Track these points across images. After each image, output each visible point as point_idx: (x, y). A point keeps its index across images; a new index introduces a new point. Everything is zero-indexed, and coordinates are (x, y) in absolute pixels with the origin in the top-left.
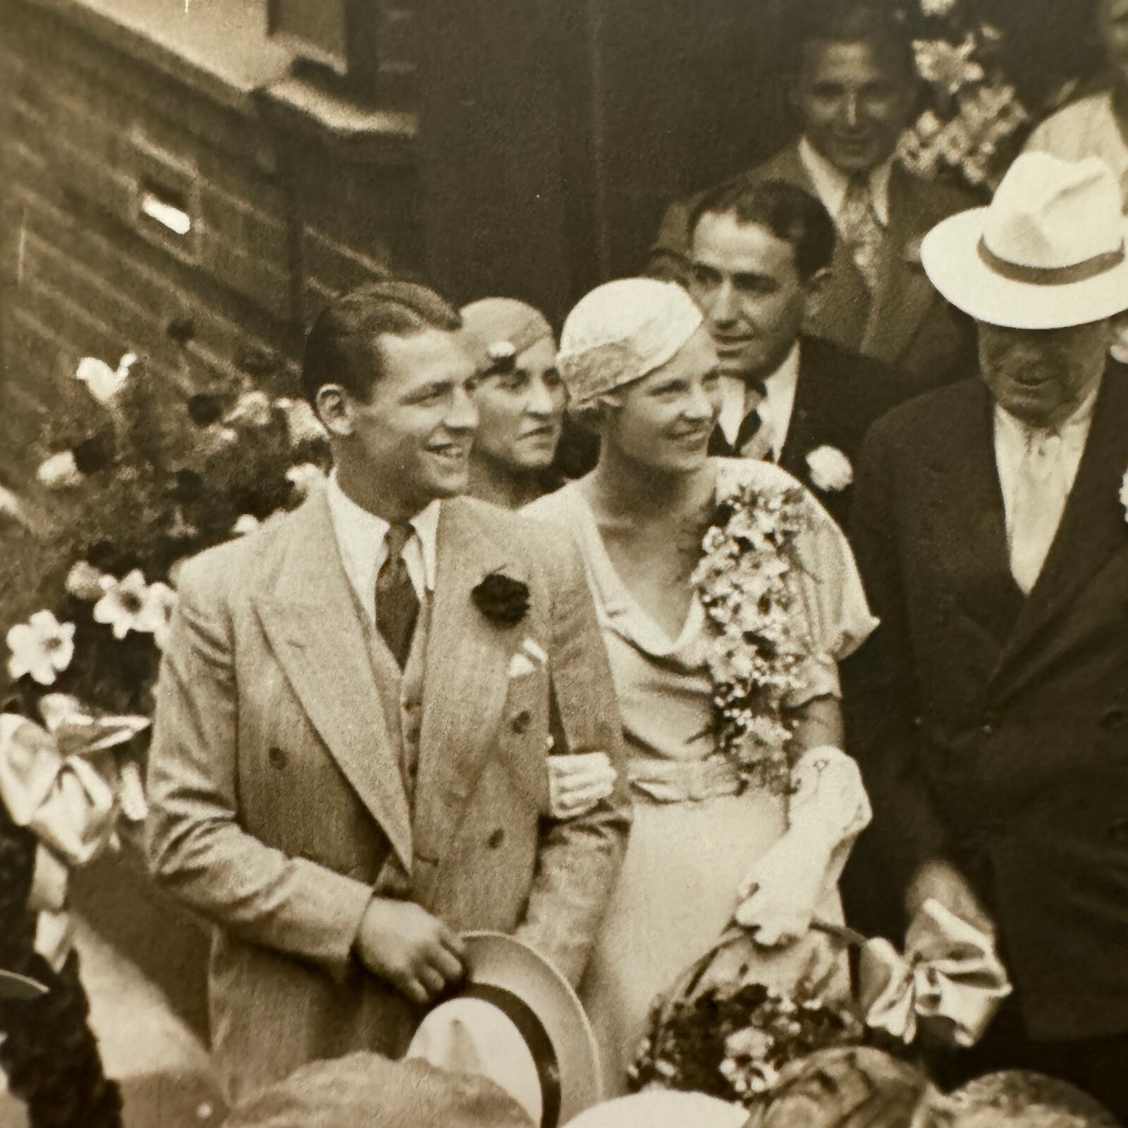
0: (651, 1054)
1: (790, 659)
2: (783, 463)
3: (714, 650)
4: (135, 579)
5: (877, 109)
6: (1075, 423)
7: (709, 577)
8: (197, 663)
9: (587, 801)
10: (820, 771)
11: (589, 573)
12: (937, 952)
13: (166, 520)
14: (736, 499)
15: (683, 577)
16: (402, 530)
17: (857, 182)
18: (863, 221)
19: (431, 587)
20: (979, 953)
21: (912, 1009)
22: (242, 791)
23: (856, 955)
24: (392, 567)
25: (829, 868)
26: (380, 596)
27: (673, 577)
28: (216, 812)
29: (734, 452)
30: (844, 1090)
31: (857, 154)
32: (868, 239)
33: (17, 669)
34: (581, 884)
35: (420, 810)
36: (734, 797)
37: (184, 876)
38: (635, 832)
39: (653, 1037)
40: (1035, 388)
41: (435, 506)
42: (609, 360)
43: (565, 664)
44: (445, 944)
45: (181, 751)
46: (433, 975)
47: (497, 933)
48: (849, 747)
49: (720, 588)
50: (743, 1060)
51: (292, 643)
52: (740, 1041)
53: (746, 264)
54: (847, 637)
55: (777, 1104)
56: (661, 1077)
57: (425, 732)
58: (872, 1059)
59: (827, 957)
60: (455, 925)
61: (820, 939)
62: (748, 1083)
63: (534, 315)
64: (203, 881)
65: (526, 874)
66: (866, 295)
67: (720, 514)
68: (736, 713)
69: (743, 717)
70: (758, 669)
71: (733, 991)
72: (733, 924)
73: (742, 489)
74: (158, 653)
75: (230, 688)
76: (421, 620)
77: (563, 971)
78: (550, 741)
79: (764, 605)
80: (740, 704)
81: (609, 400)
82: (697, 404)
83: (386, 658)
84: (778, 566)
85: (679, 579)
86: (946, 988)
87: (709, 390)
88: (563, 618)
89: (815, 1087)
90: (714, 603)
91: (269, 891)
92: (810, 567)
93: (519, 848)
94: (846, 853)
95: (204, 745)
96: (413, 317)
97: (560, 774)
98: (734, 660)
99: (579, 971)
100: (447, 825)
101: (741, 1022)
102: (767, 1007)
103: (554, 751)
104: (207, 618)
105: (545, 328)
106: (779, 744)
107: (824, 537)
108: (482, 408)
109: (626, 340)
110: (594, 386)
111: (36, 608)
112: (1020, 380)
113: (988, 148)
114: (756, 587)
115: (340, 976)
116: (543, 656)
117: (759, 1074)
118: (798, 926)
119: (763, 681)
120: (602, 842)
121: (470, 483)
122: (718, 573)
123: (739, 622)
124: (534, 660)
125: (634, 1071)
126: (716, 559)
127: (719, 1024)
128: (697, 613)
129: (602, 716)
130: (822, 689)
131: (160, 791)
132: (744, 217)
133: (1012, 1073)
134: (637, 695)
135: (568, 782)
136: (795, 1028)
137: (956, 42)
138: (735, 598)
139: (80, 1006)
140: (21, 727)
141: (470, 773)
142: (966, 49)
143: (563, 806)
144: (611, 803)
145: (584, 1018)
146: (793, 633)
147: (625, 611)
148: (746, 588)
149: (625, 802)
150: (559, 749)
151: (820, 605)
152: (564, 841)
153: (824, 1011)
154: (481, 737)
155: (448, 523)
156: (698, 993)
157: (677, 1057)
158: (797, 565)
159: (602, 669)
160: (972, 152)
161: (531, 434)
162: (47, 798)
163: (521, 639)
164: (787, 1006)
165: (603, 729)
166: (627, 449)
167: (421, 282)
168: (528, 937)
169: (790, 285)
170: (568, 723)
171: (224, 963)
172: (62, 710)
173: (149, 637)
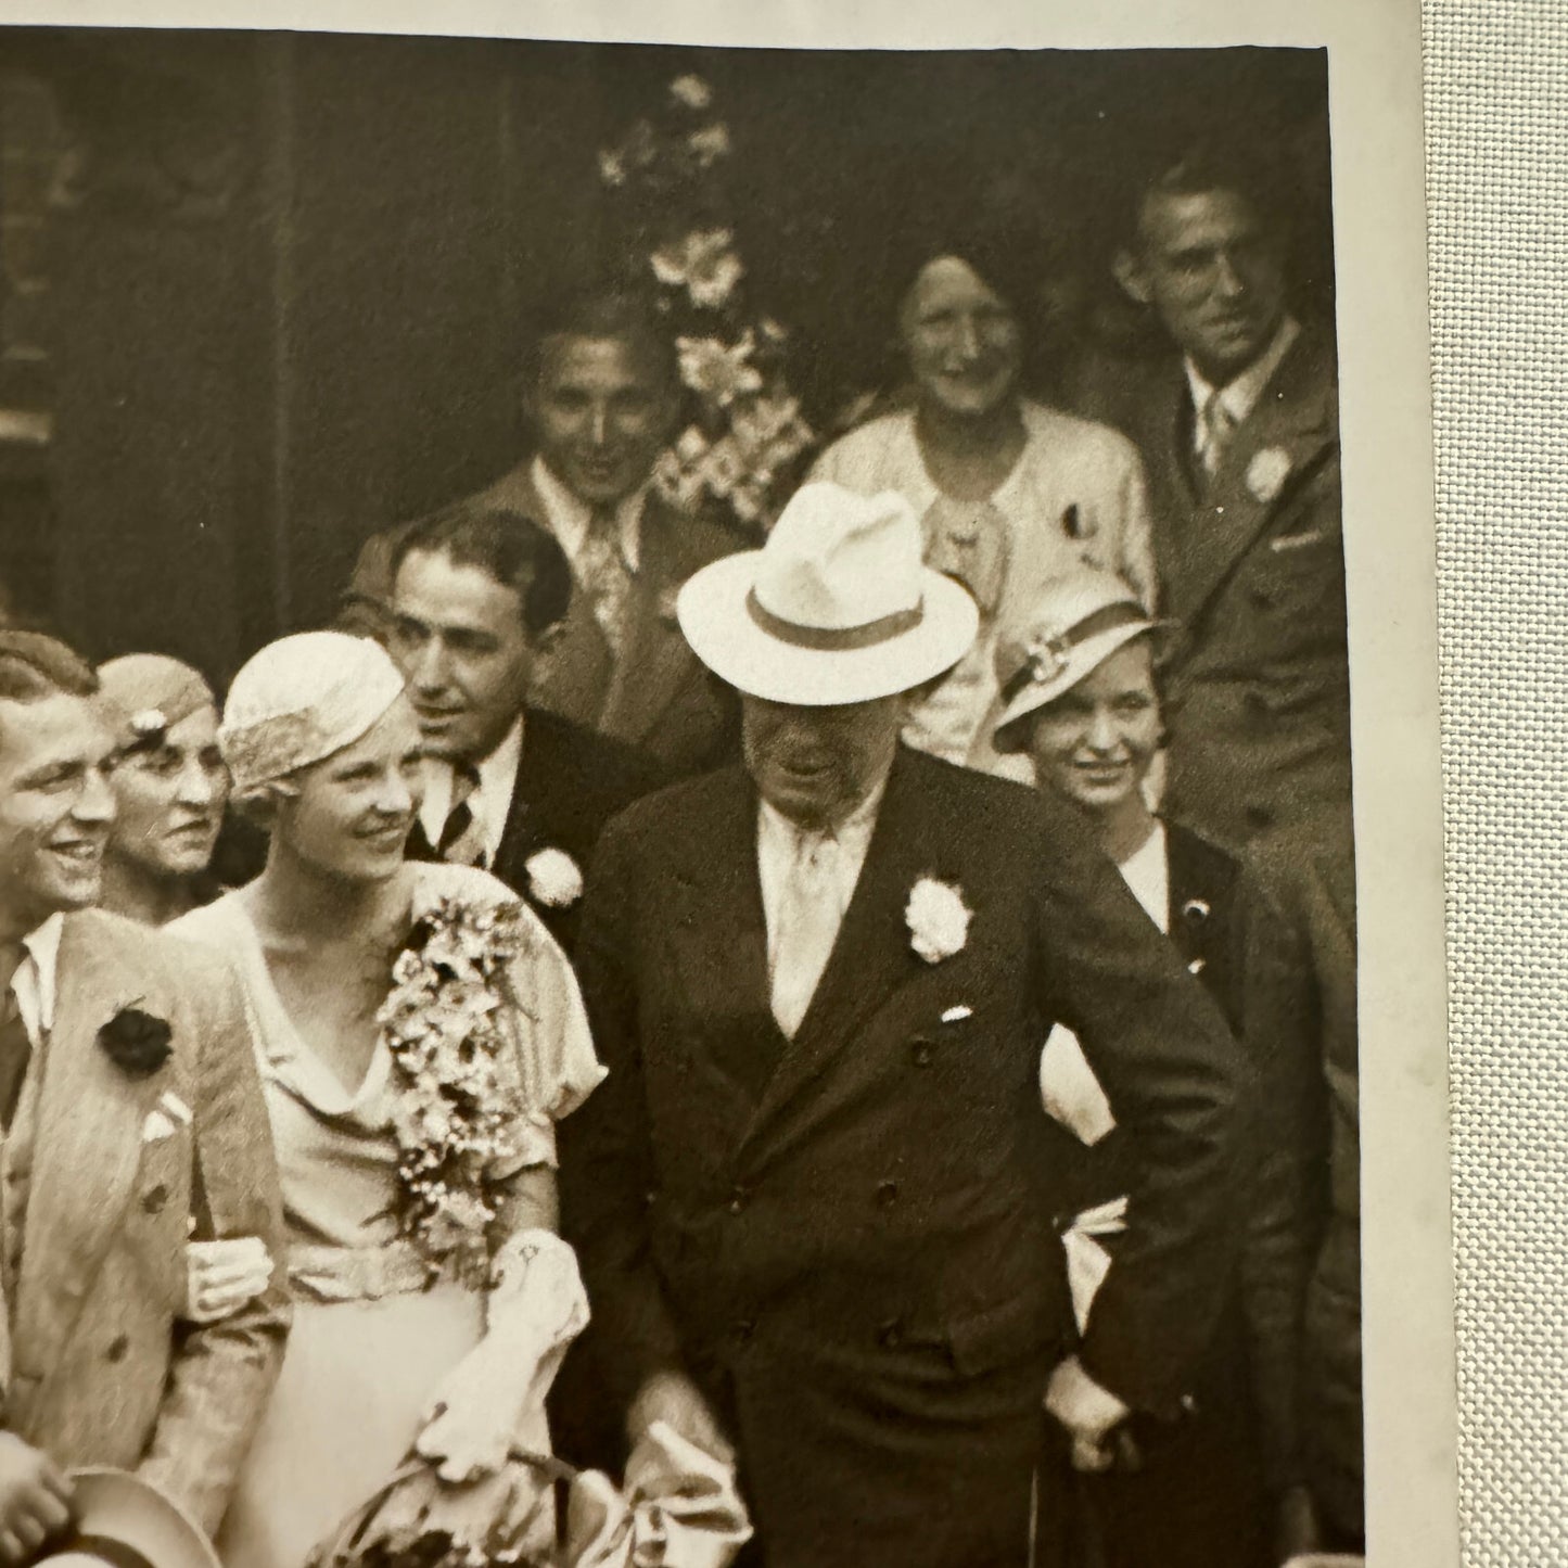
1: (497, 1119)
2: (497, 870)
5: (631, 423)
6: (854, 823)
7: (399, 1015)
10: (527, 1261)
11: (249, 1009)
12: (665, 1487)
14: (438, 915)
15: (367, 1013)
17: (602, 515)
18: (608, 564)
19: (48, 1025)
20: (714, 1488)
21: (630, 1559)
23: (564, 1493)
25: (533, 1384)
27: (354, 1014)
29: (436, 855)
31: (602, 479)
32: (612, 587)
36: (417, 1295)
38: (293, 1337)
40: (807, 779)
41: (57, 921)
42: (285, 736)
43: (214, 1122)
44: (47, 1484)
47: (113, 1470)
48: (566, 1230)
49: (413, 1028)
53: (460, 617)
54: (568, 1090)
57: (32, 1210)
59: (526, 1496)
60: (61, 1459)
61: (520, 1473)
63: (192, 676)
65: (155, 1394)
66: (608, 659)
67: (417, 935)
68: (426, 1186)
69: (434, 1192)
70: (455, 1131)
71: (409, 1539)
72: (413, 1454)
73: (445, 902)
76: (32, 1068)
77: (197, 1517)
78: (192, 1223)
79: (466, 1049)
80: (431, 1176)
81: (282, 787)
82: (393, 793)
84: (488, 1000)
85: (361, 1017)
86: (674, 1533)
87: (409, 775)
88: (213, 1066)
90: (404, 1047)
92: (525, 1001)
93: (145, 1362)
96: (37, 677)
97: (203, 1266)
98: (428, 1120)
99: (219, 1514)
100: (56, 1331)
102: (452, 1559)
105: (207, 693)
106: (476, 1225)
107: (544, 962)
108: (121, 796)
109: (306, 710)
110: (264, 769)
112: (792, 768)
113: (763, 476)
114: (458, 1027)
116: (187, 1116)
118: (494, 1457)
119: (460, 1146)
120: (253, 1352)
121: (103, 891)
122: (411, 1009)
123: (434, 1072)
124: (176, 1120)
126: (409, 990)
128: (382, 1060)
129: (259, 1192)
130: (534, 1157)
132: (460, 557)
134: (311, 1167)
135: (212, 1275)
137: (730, 340)
138: (432, 1040)
142: (742, 350)
143: (204, 1306)
146: (501, 1087)
147: (292, 1058)
148: (444, 1028)
149: (283, 1300)
150: (203, 1233)
151: (535, 1050)
152: (204, 1351)
154: (104, 1218)
155: (73, 944)
156: (366, 1542)
158: (509, 1000)
160: (744, 481)
161: (182, 829)
163: (158, 1093)
164: (477, 1558)
165: (258, 1207)
166: (302, 850)
167: (46, 631)
168: (154, 1475)
169: (514, 643)
170: (214, 1201)
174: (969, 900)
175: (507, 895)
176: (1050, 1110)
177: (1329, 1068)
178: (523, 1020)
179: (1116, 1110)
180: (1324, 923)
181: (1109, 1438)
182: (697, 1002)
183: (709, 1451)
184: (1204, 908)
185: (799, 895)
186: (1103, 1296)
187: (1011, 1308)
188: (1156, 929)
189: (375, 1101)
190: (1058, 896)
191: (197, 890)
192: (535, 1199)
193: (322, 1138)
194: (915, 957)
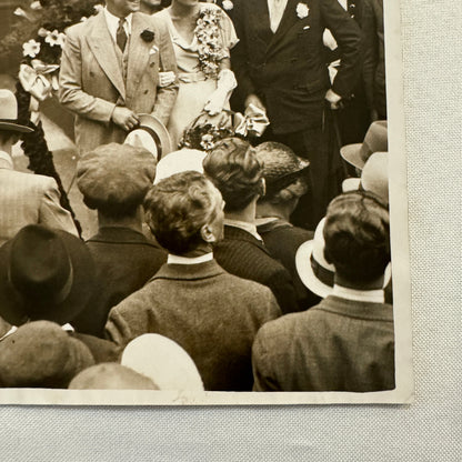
3: (199, 47)
4: (56, 32)
12: (252, 116)
13: (64, 18)
15: (192, 30)
16: (123, 20)
20: (262, 115)
21: (246, 128)
23: (233, 117)
24: (121, 29)
33: (25, 54)
45: (68, 73)
48: (232, 69)
49: (201, 33)
50: (206, 142)
52: (205, 137)
58: (236, 140)
59: (226, 118)
60: (136, 112)
61: (225, 113)
67: (202, 16)
69: (206, 62)
71: (204, 126)
75: (80, 58)
79: (212, 37)
86: (254, 123)
91: (90, 106)
93: (152, 94)
97: (162, 77)
101: (205, 133)
102: (212, 129)
111: (30, 38)
114: (210, 32)
118: (219, 111)
126: (200, 26)
131: (62, 83)
135: (164, 78)
139: (42, 133)
140: (27, 68)
141: (140, 76)
150: (162, 71)
154: (142, 68)
156: (195, 126)
158: (220, 28)
162: (33, 85)
164: (217, 129)
165: (173, 66)
168: (154, 115)
170: (164, 65)
171: (78, 123)
172: (37, 64)
173: (59, 46)
181: (338, 103)
182: (256, 27)
189: (194, 46)
191: (158, 8)
193: (185, 53)
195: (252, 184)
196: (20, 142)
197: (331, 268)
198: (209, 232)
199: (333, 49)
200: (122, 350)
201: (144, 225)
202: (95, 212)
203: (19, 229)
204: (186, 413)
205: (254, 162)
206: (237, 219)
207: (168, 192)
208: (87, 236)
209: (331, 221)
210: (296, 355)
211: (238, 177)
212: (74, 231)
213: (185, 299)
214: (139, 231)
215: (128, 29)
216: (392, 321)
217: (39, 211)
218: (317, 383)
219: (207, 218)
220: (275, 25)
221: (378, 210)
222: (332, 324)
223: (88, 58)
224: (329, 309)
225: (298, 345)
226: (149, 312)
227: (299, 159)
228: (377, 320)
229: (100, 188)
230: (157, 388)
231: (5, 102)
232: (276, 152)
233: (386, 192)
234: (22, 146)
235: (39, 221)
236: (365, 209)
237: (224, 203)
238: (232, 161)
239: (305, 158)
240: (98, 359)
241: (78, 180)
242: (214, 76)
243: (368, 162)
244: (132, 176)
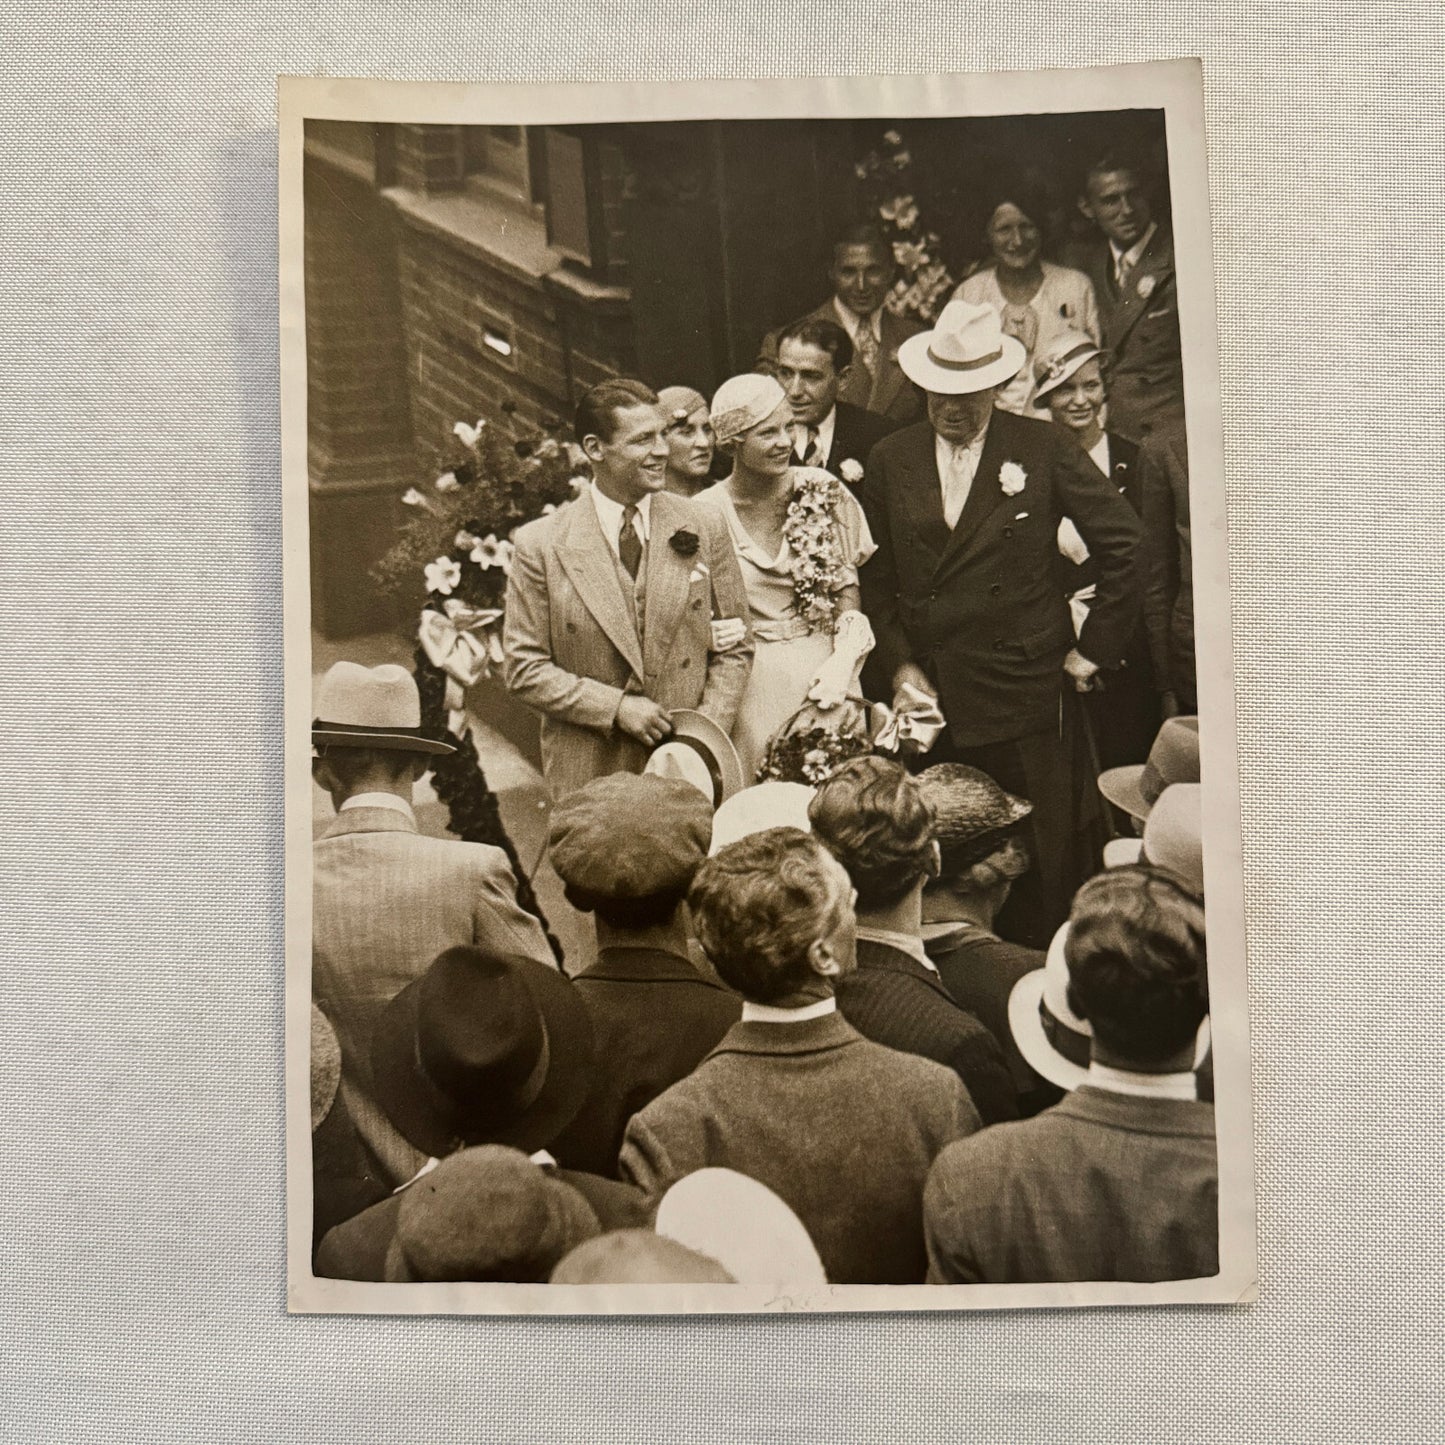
0: (767, 764)
1: (833, 568)
2: (828, 468)
4: (491, 539)
5: (875, 280)
6: (976, 441)
7: (791, 528)
8: (526, 581)
9: (732, 642)
10: (849, 622)
11: (729, 528)
13: (506, 508)
14: (804, 488)
15: (778, 528)
16: (631, 510)
17: (864, 319)
18: (868, 340)
19: (648, 538)
20: (929, 708)
21: (897, 736)
22: (554, 645)
23: (868, 711)
24: (627, 529)
25: (854, 670)
26: (621, 544)
28: (542, 657)
29: (803, 463)
30: (864, 777)
31: (863, 304)
32: (870, 349)
33: (430, 587)
34: (729, 684)
35: (647, 651)
36: (805, 638)
37: (524, 689)
38: (757, 656)
39: (768, 756)
40: (956, 424)
41: (648, 497)
42: (737, 418)
43: (718, 574)
44: (661, 716)
45: (520, 627)
46: (656, 732)
47: (688, 710)
48: (863, 610)
49: (797, 533)
50: (814, 765)
51: (576, 569)
52: (811, 756)
53: (807, 365)
55: (831, 785)
56: (773, 775)
58: (877, 761)
59: (854, 713)
60: (666, 707)
61: (850, 705)
62: (817, 776)
63: (697, 395)
64: (535, 691)
66: (870, 380)
67: (796, 496)
68: (806, 595)
69: (810, 597)
70: (817, 573)
71: (808, 732)
72: (807, 699)
73: (807, 482)
74: (506, 576)
75: (545, 593)
76: (643, 555)
78: (712, 613)
79: (820, 541)
80: (808, 591)
81: (737, 438)
82: (783, 439)
83: (626, 576)
84: (827, 521)
85: (776, 530)
86: (914, 725)
87: (789, 431)
89: (849, 776)
90: (794, 541)
91: (570, 694)
92: (843, 521)
93: (698, 668)
94: (863, 661)
95: (533, 623)
96: (632, 397)
97: (718, 630)
98: (805, 569)
99: (731, 726)
100: (661, 658)
101: (812, 747)
102: (825, 739)
103: (714, 619)
104: (531, 558)
105: (704, 402)
106: (829, 610)
107: (849, 504)
108: (671, 445)
109: (745, 407)
110: (729, 432)
111: (439, 554)
112: (949, 421)
113: (932, 299)
114: (815, 532)
115: (608, 734)
116: (707, 571)
117: (822, 771)
118: (840, 699)
119: (819, 579)
120: (740, 663)
121: (666, 484)
122: (796, 525)
123: (808, 550)
125: (759, 773)
126: (795, 519)
127: (801, 749)
128: (785, 546)
129: (739, 600)
130: (850, 582)
131: (510, 647)
132: (805, 340)
133: (947, 764)
134: (759, 589)
135: (721, 633)
136: (839, 748)
137: (915, 243)
138: (805, 538)
139: (474, 756)
140: (435, 617)
141: (671, 631)
142: (921, 247)
143: (720, 645)
144: (744, 643)
145: (733, 748)
146: (834, 555)
147: (748, 547)
148: (810, 533)
149: (751, 642)
150: (717, 617)
152: (720, 663)
153: (853, 739)
156: (790, 734)
157: (781, 765)
158: (836, 520)
159: (738, 577)
160: (924, 301)
161: (697, 457)
162: (451, 653)
163: (695, 563)
164: (835, 738)
165: (738, 606)
166: (747, 464)
167: (636, 379)
168: (704, 711)
169: (830, 375)
170: (721, 604)
171: (548, 731)
172: (456, 607)
173: (500, 568)
174: (1025, 470)
175: (832, 478)
176: (1062, 552)
177: (1178, 526)
178: (842, 528)
179: (1090, 550)
180: (1175, 468)
181: (1091, 679)
183: (925, 693)
184: (1124, 466)
185: (955, 473)
186: (1086, 624)
187: (1048, 632)
188: (1104, 476)
189: (783, 562)
190: (1064, 466)
191: (705, 481)
192: (851, 596)
193: (763, 578)
194: (1004, 494)
195: (914, 853)
196: (428, 776)
197: (1084, 1027)
198: (825, 955)
199: (1079, 561)
200: (656, 1203)
201: (691, 941)
202: (590, 917)
203: (434, 956)
204: (790, 1330)
205: (916, 807)
206: (884, 927)
207: (739, 872)
208: (574, 967)
209: (1080, 930)
210: (1014, 1209)
211: (883, 837)
212: (548, 958)
213: (781, 1096)
214: (680, 953)
215: (642, 529)
216: (1213, 1138)
217: (475, 918)
218: (1058, 1265)
219: (821, 925)
220: (952, 512)
221: (1181, 906)
222: (1087, 1146)
223: (561, 592)
224: (1081, 1112)
225: (1018, 1188)
226: (709, 1125)
227: (1010, 799)
228: (1182, 1136)
229: (596, 867)
230: (731, 1280)
231: (392, 690)
232: (961, 784)
233: (1196, 866)
234: (434, 782)
235: (476, 939)
236: (1154, 903)
237: (855, 893)
238: (868, 805)
239: (1021, 796)
240: (607, 1224)
241: (552, 851)
242: (827, 627)
243: (1158, 805)
244: (663, 841)
